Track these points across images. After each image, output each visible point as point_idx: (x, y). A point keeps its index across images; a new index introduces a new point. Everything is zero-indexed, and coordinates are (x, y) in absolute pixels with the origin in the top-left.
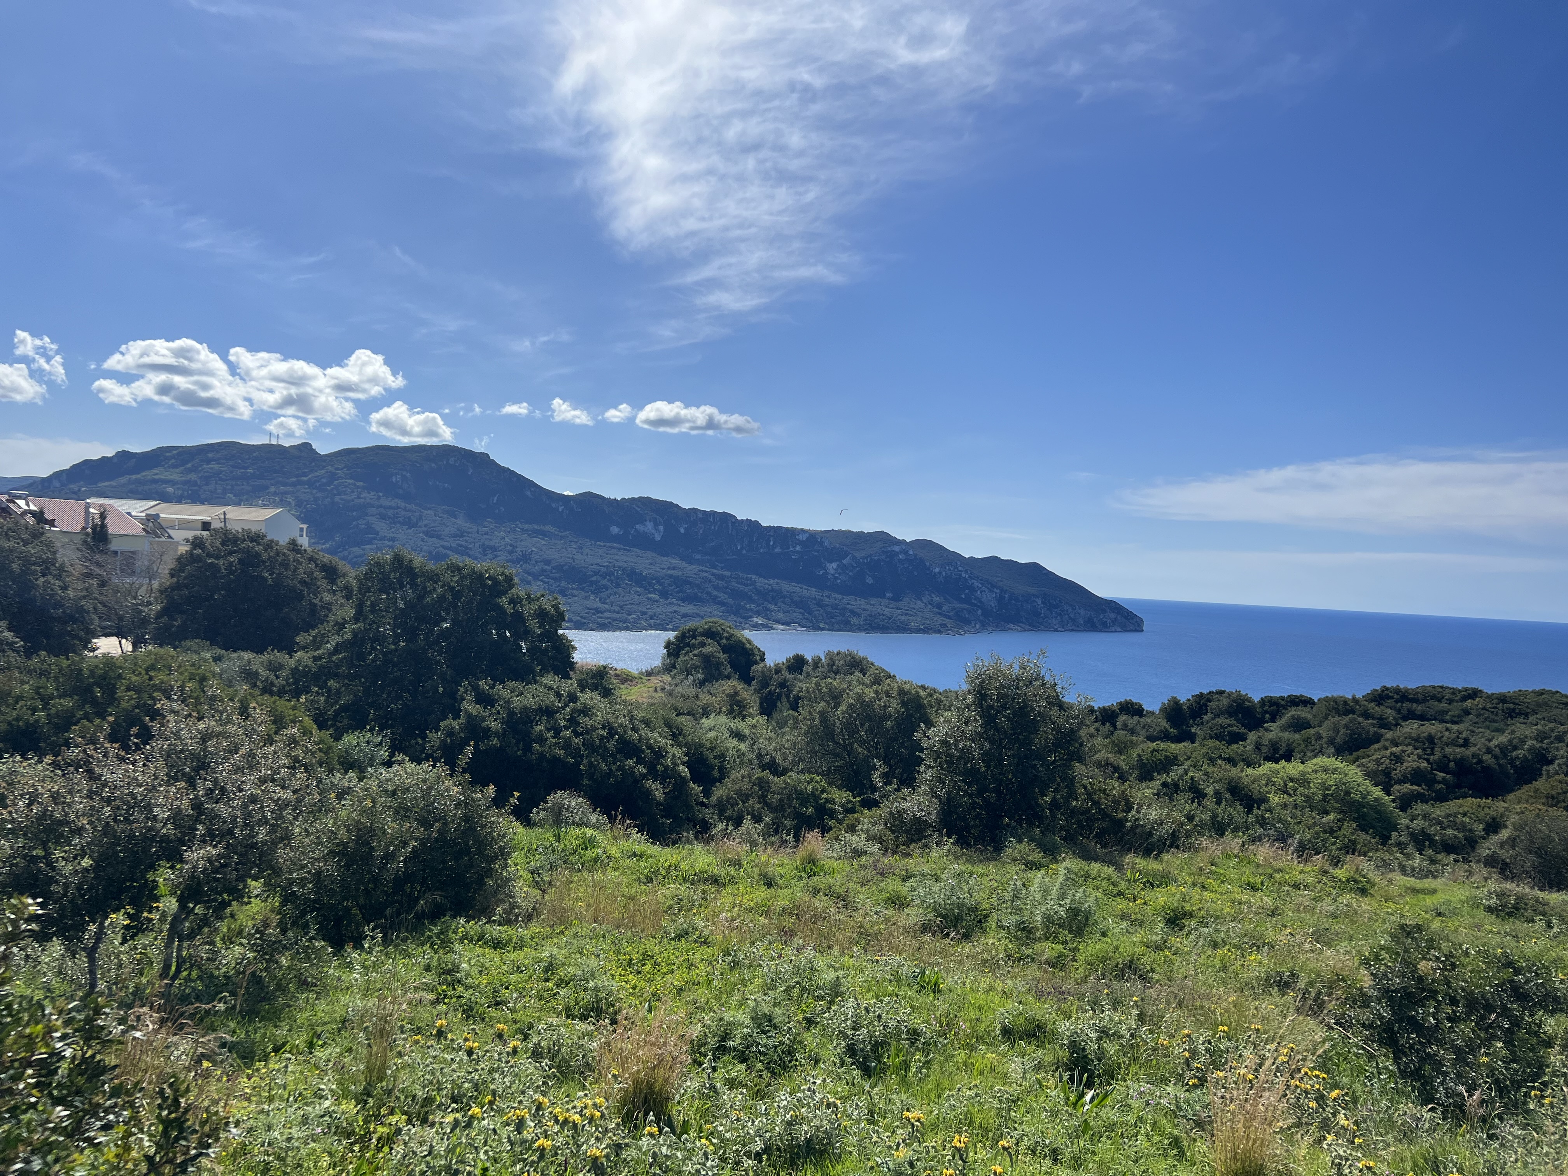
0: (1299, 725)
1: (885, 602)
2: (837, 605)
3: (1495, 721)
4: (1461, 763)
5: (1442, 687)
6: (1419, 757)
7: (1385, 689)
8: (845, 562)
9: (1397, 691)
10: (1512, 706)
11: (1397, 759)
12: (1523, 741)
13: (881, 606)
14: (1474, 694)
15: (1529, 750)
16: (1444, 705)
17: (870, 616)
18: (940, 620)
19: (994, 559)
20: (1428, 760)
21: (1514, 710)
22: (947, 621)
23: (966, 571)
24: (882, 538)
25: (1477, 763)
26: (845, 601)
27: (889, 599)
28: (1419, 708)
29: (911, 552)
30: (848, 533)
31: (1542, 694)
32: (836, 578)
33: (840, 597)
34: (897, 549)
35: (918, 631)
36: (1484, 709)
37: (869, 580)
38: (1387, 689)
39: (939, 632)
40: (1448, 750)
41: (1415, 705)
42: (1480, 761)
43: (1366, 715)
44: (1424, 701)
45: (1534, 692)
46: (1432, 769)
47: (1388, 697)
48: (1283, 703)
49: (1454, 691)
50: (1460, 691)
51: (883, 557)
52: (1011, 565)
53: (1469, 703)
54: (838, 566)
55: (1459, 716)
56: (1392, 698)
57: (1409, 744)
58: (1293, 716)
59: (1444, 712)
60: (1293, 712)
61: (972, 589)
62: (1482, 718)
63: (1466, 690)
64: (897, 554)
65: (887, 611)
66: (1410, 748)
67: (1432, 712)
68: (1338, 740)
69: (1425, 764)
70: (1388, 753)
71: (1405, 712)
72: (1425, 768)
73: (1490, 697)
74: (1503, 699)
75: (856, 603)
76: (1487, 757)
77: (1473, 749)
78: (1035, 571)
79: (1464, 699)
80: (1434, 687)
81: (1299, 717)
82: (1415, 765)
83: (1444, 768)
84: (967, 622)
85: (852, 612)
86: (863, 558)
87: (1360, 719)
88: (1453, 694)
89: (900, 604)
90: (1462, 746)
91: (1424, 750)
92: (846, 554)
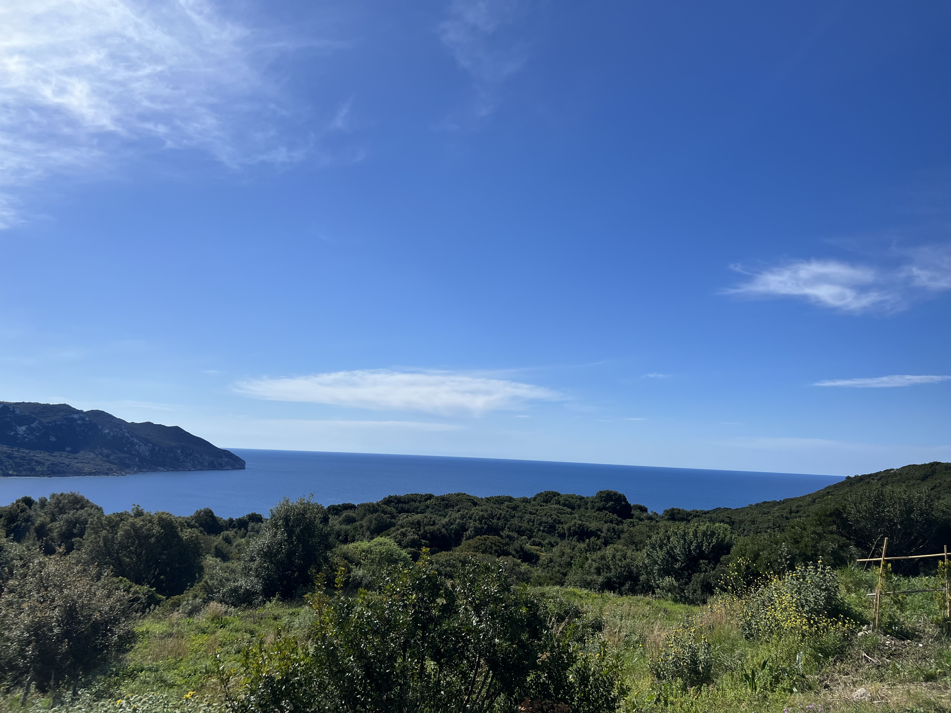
0: (350, 521)
1: (64, 454)
2: (24, 457)
3: (440, 511)
4: (432, 534)
5: (416, 494)
6: (414, 533)
7: (390, 497)
8: (33, 425)
9: (396, 498)
10: (447, 502)
11: (404, 535)
12: (455, 520)
13: (60, 457)
14: (430, 497)
15: (458, 524)
16: (417, 504)
17: (52, 464)
18: (107, 465)
19: (149, 424)
20: (418, 534)
21: (448, 504)
22: (113, 466)
23: (128, 432)
24: (65, 409)
25: (439, 533)
26: (31, 454)
27: (69, 452)
28: (406, 506)
29: (87, 419)
30: (37, 405)
31: (459, 495)
32: (26, 437)
33: (27, 451)
34: (76, 416)
35: (90, 474)
36: (435, 504)
37: (53, 439)
38: (391, 497)
39: (107, 474)
40: (427, 528)
41: (404, 505)
42: (441, 532)
43: (385, 512)
44: (409, 502)
45: (455, 494)
46: (420, 539)
47: (392, 502)
48: (340, 508)
49: (422, 496)
50: (424, 496)
51: (65, 422)
52: (161, 428)
53: (428, 502)
54: (27, 429)
55: (424, 510)
56: (393, 502)
57: (409, 526)
58: (346, 516)
59: (417, 508)
60: (345, 514)
61: (133, 444)
62: (434, 510)
63: (427, 495)
64: (76, 420)
65: (66, 461)
66: (410, 528)
67: (412, 508)
68: (372, 527)
69: (416, 536)
70: (399, 532)
71: (399, 508)
72: (417, 538)
73: (437, 498)
74: (443, 499)
75: (40, 455)
76: (443, 530)
77: (437, 526)
78: (177, 432)
79: (426, 500)
80: (412, 495)
81: (349, 516)
82: (412, 537)
83: (424, 538)
84: (128, 466)
85: (37, 462)
86: (49, 423)
87: (382, 515)
88: (421, 497)
89: (77, 455)
90: (432, 525)
91: (416, 529)
92: (34, 420)
